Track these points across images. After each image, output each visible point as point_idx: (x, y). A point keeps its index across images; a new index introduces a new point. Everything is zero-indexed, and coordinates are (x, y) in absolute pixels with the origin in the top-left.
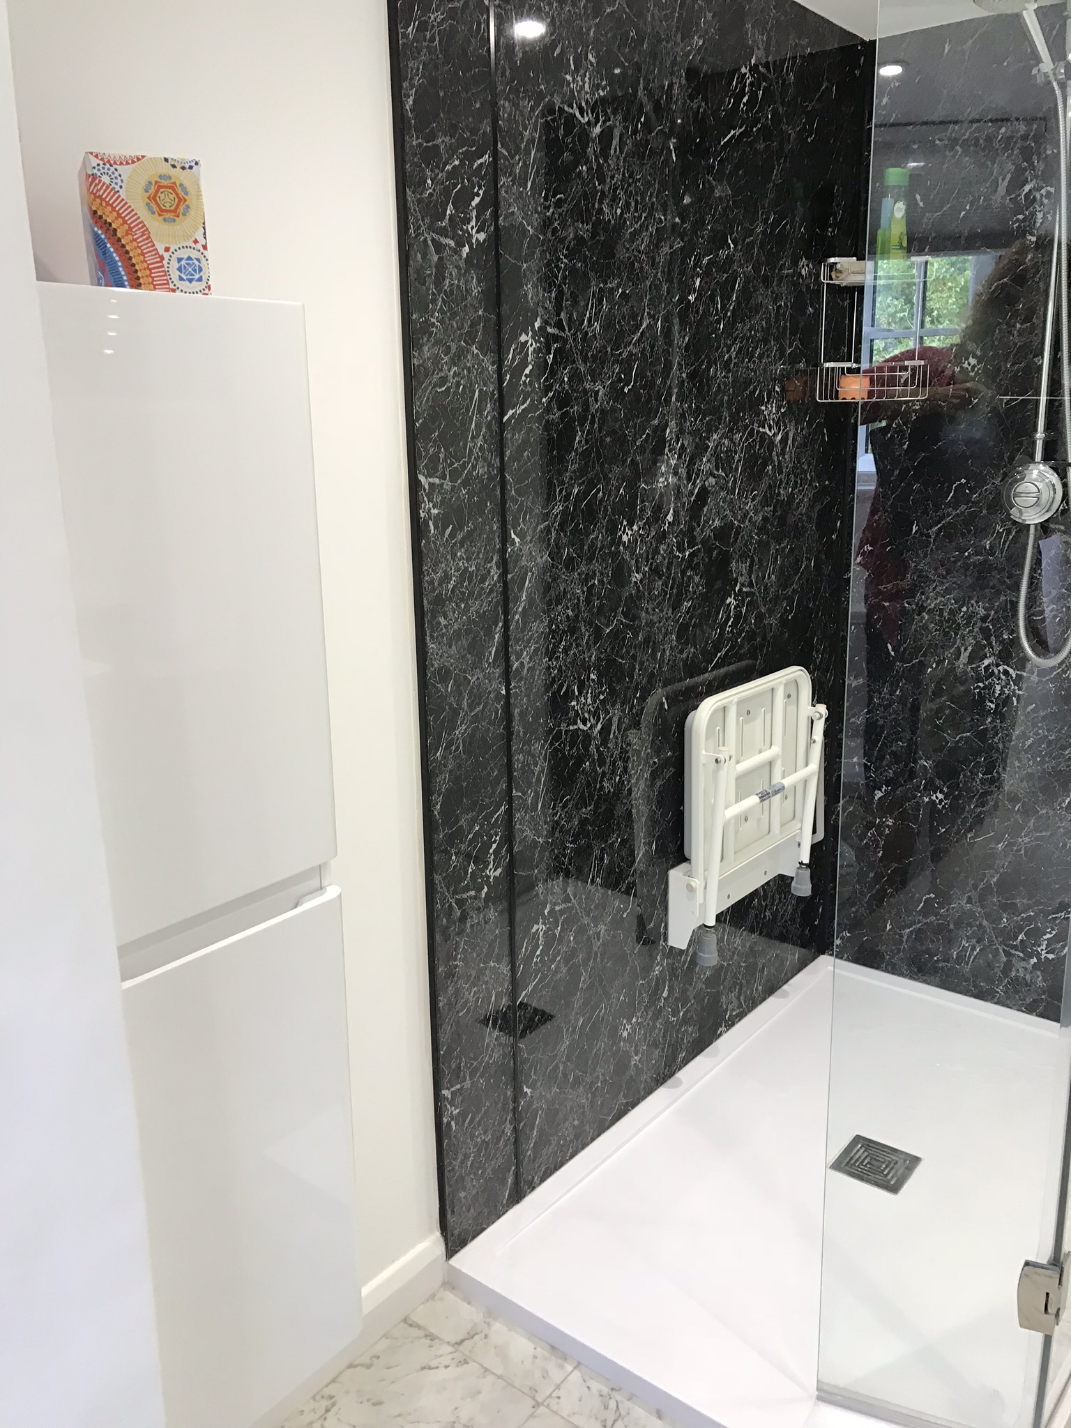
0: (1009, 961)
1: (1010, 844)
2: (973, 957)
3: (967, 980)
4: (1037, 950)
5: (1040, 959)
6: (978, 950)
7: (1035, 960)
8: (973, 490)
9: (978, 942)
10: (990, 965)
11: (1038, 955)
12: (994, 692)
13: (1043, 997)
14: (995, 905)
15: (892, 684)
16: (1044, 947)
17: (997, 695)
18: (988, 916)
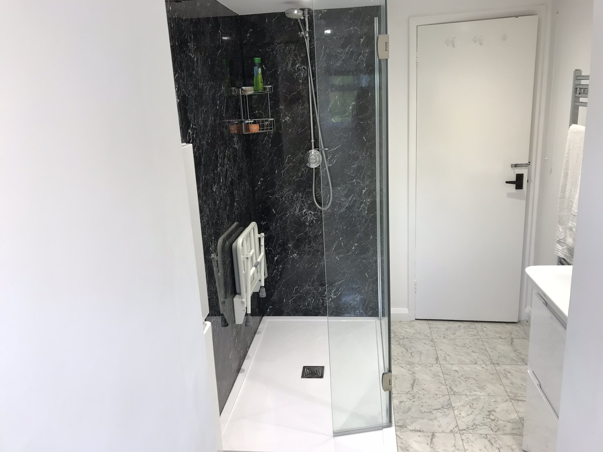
0: (323, 301)
1: (319, 265)
2: (312, 303)
3: (311, 311)
4: (331, 296)
5: (332, 299)
6: (313, 300)
7: (331, 299)
8: (293, 158)
9: (313, 298)
10: (318, 305)
11: (331, 298)
12: (308, 220)
13: (335, 310)
14: (317, 285)
15: (276, 222)
16: (333, 295)
17: (309, 220)
18: (315, 289)
